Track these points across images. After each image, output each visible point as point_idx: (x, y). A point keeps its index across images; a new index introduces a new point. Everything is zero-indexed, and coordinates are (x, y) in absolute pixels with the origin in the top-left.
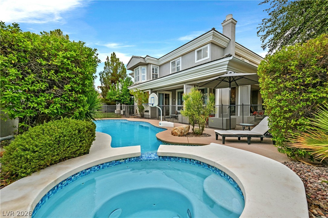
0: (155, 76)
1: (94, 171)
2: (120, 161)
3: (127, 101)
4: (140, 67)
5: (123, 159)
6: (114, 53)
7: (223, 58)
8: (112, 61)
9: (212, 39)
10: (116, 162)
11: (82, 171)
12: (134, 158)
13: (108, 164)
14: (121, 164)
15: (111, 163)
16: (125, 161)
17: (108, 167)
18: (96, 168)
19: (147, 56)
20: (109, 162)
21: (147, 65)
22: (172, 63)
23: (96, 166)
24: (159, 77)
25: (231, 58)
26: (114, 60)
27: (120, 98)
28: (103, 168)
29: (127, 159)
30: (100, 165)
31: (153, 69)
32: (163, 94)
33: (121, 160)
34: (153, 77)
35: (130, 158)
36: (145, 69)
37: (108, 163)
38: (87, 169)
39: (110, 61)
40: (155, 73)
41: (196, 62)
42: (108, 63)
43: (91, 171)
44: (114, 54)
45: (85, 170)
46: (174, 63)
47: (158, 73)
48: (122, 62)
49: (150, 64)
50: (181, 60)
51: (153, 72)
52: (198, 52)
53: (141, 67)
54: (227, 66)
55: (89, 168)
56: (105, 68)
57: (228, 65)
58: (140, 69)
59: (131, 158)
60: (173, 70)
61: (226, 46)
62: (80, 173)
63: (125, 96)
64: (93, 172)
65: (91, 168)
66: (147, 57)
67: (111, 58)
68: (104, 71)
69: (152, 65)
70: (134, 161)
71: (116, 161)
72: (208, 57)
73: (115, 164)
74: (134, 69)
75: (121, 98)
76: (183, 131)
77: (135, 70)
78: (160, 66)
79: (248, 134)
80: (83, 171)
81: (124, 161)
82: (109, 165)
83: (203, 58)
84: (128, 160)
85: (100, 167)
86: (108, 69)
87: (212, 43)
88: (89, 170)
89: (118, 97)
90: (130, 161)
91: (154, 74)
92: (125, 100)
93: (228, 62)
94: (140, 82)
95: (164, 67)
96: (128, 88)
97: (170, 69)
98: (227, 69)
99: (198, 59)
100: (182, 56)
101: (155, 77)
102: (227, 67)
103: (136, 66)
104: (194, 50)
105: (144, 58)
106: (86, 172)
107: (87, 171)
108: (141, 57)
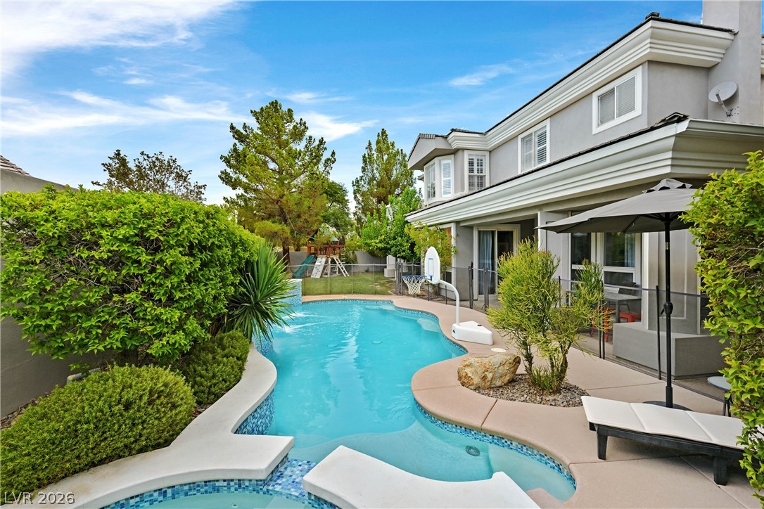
0: (476, 180)
1: (152, 502)
2: (217, 484)
3: (404, 251)
4: (436, 160)
5: (225, 481)
6: (383, 130)
7: (652, 129)
8: (379, 150)
9: (648, 50)
10: (206, 485)
11: (119, 502)
12: (250, 480)
13: (186, 488)
14: (218, 491)
15: (193, 486)
16: (229, 484)
17: (186, 494)
18: (156, 494)
19: (453, 130)
20: (190, 484)
21: (455, 152)
22: (523, 139)
23: (155, 491)
24: (487, 185)
25: (682, 127)
26: (384, 147)
27: (388, 243)
28: (173, 497)
29: (232, 480)
30: (166, 489)
31: (471, 163)
32: (493, 232)
33: (217, 481)
34: (471, 185)
35: (239, 480)
36: (449, 164)
37: (185, 485)
38: (132, 498)
39: (374, 152)
40: (475, 173)
41: (595, 130)
42: (370, 156)
43: (142, 501)
44: (384, 132)
45: (126, 499)
46: (527, 140)
47: (486, 172)
48: (402, 150)
49: (463, 149)
50: (548, 129)
51: (471, 170)
52: (601, 98)
53: (440, 161)
54: (669, 155)
55: (137, 496)
56: (364, 170)
57: (674, 149)
58: (436, 166)
59: (244, 480)
60: (526, 160)
61: (719, 60)
62: (112, 506)
63: (399, 239)
64: (148, 504)
65: (142, 494)
66: (454, 133)
67: (378, 142)
68: (361, 177)
69: (466, 152)
70: (251, 488)
71: (206, 482)
72: (638, 111)
73: (202, 490)
74: (425, 167)
75: (391, 242)
76: (490, 376)
77: (428, 168)
78: (490, 152)
79: (715, 441)
80: (121, 502)
81: (225, 484)
82: (190, 490)
83: (619, 115)
84: (235, 484)
85: (165, 492)
86: (370, 171)
87: (650, 62)
88: (138, 499)
89: (385, 239)
90: (240, 486)
91: (473, 176)
92: (398, 248)
93: (673, 140)
94: (437, 199)
95: (501, 155)
96: (406, 217)
97: (517, 158)
98: (672, 166)
99: (602, 122)
100: (551, 116)
101: (478, 184)
102: (672, 158)
103: (428, 159)
104: (589, 94)
105: (445, 138)
106: (129, 503)
107: (132, 502)
108: (437, 136)
